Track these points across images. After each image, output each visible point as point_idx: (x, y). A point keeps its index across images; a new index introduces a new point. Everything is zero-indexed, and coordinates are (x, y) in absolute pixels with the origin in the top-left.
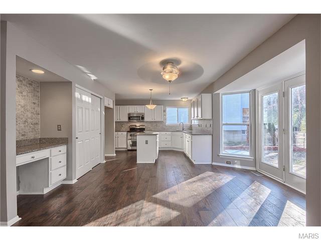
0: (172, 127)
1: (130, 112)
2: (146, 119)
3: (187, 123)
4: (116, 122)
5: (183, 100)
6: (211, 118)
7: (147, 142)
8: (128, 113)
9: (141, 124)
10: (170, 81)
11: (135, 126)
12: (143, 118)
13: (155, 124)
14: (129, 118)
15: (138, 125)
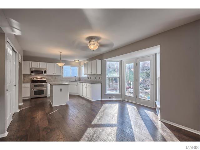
0: (67, 79)
1: (33, 67)
2: (48, 73)
3: (77, 76)
4: (23, 75)
5: (76, 61)
6: (101, 74)
7: (61, 90)
8: (30, 67)
9: (42, 77)
10: (93, 50)
11: (37, 78)
12: (45, 72)
13: (54, 77)
14: (32, 72)
15: (39, 77)
